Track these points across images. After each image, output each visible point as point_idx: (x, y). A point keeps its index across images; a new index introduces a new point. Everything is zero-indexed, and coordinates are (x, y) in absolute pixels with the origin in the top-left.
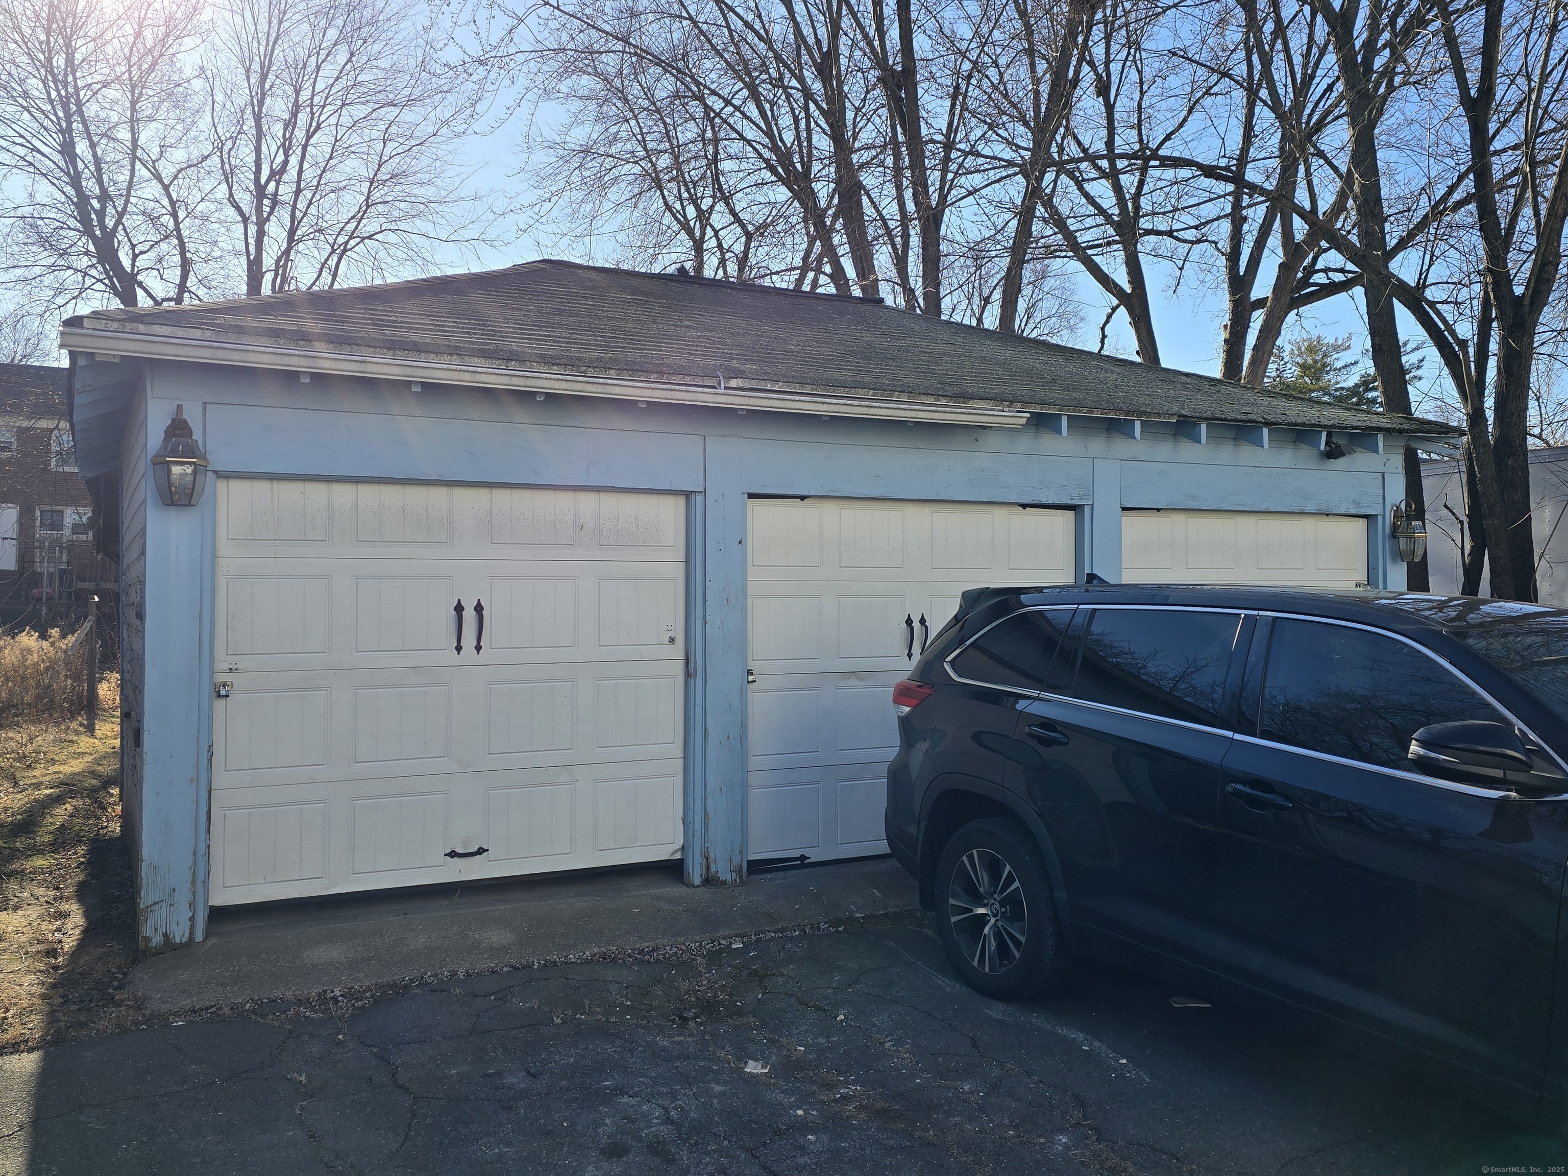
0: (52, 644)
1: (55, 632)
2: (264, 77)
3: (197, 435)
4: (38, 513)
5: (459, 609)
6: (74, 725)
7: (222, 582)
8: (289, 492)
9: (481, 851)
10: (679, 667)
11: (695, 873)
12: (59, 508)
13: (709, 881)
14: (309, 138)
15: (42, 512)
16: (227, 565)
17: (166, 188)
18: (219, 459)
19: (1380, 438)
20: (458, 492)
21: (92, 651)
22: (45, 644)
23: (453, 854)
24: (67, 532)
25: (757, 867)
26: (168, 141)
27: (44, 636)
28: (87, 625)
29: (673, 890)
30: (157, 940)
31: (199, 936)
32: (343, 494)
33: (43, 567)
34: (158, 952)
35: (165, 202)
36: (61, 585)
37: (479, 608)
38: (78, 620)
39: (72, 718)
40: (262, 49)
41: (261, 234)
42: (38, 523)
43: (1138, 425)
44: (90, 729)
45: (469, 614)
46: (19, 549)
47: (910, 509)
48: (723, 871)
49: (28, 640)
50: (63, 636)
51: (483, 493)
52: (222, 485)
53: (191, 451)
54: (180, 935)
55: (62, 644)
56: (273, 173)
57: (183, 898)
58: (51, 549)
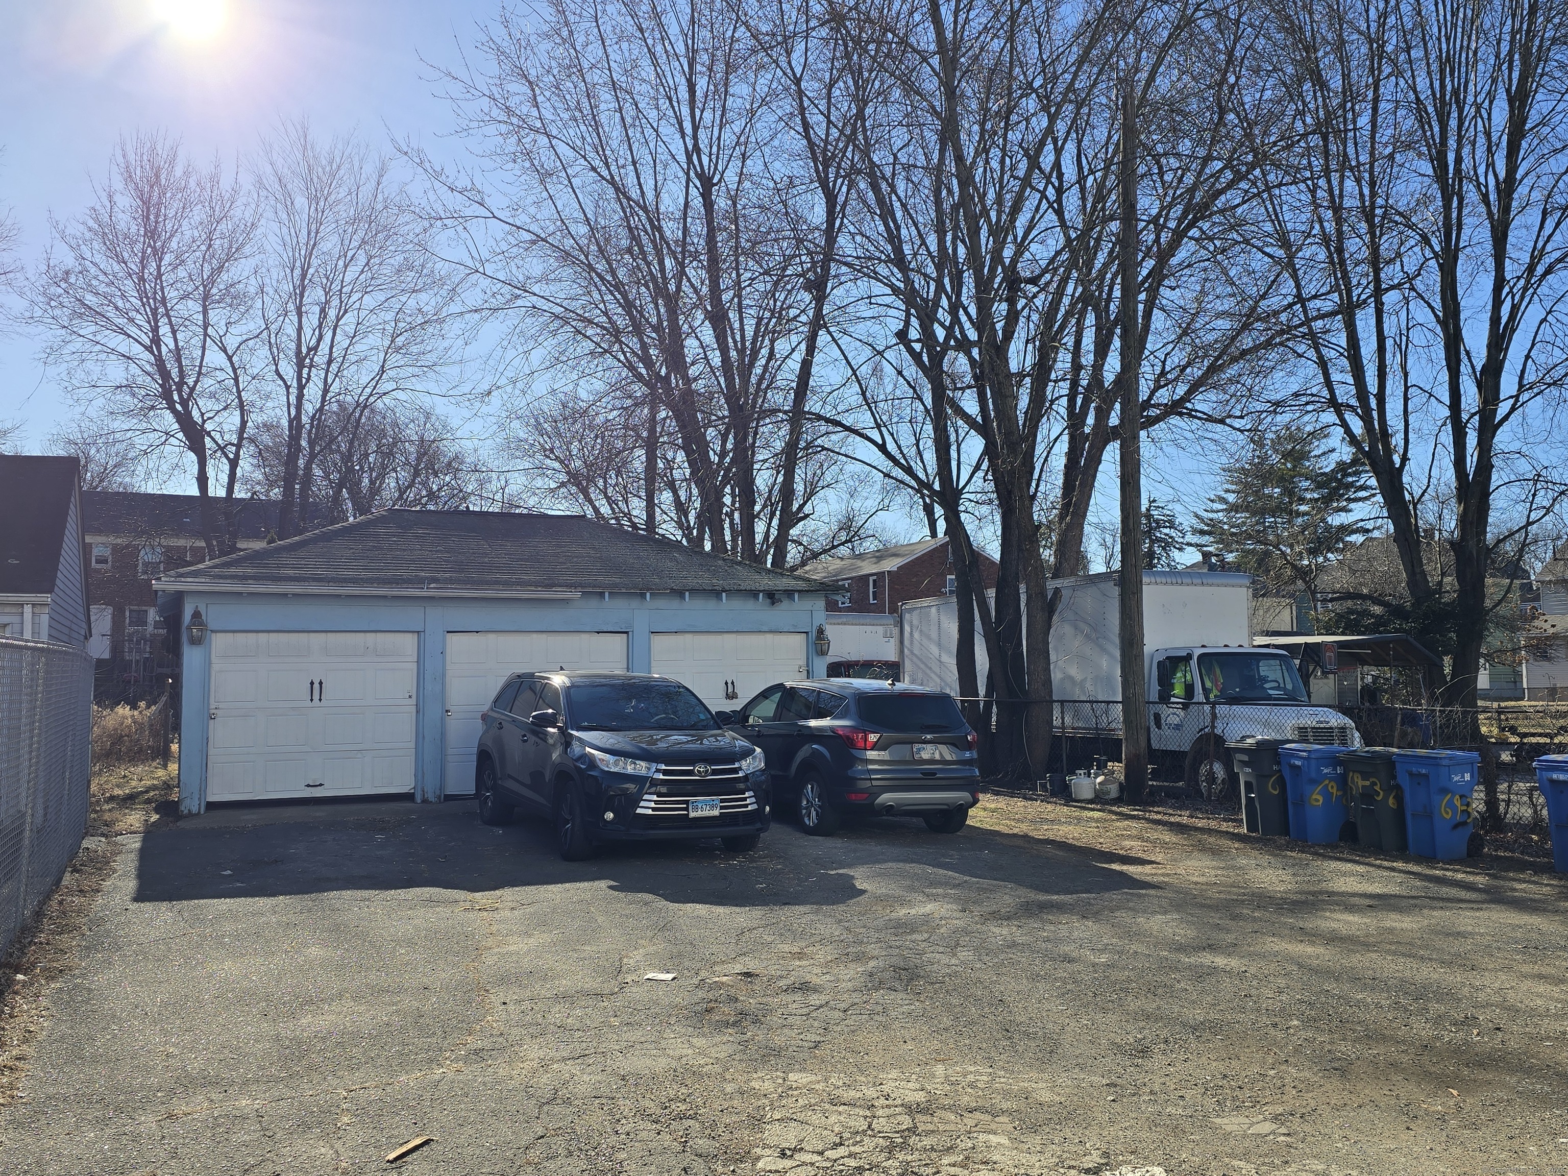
0: (141, 712)
1: (142, 704)
2: (304, 276)
3: (204, 617)
4: (127, 614)
5: (312, 683)
6: (154, 764)
7: (213, 674)
8: (240, 637)
9: (321, 785)
10: (414, 709)
11: (418, 799)
12: (144, 608)
13: (425, 801)
14: (338, 320)
15: (131, 611)
16: (215, 667)
17: (230, 358)
18: (212, 625)
19: (796, 596)
20: (312, 635)
21: (167, 716)
22: (136, 713)
23: (308, 786)
24: (150, 629)
25: (448, 798)
26: (232, 320)
27: (134, 707)
28: (164, 699)
29: (409, 805)
30: (186, 812)
31: (202, 812)
32: (263, 637)
33: (131, 656)
34: (186, 817)
35: (230, 371)
36: (144, 670)
37: (321, 683)
38: (159, 695)
39: (153, 760)
40: (303, 252)
41: (300, 397)
42: (127, 621)
43: (648, 595)
44: (165, 766)
45: (316, 686)
46: (112, 642)
47: (535, 636)
48: (431, 797)
49: (124, 711)
50: (148, 707)
51: (323, 635)
52: (213, 635)
53: (202, 624)
54: (195, 810)
55: (148, 713)
56: (309, 350)
57: (196, 797)
58: (138, 642)
